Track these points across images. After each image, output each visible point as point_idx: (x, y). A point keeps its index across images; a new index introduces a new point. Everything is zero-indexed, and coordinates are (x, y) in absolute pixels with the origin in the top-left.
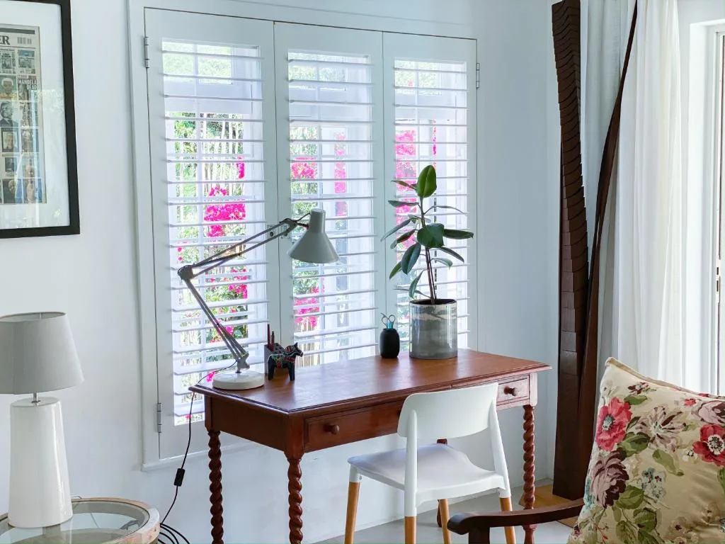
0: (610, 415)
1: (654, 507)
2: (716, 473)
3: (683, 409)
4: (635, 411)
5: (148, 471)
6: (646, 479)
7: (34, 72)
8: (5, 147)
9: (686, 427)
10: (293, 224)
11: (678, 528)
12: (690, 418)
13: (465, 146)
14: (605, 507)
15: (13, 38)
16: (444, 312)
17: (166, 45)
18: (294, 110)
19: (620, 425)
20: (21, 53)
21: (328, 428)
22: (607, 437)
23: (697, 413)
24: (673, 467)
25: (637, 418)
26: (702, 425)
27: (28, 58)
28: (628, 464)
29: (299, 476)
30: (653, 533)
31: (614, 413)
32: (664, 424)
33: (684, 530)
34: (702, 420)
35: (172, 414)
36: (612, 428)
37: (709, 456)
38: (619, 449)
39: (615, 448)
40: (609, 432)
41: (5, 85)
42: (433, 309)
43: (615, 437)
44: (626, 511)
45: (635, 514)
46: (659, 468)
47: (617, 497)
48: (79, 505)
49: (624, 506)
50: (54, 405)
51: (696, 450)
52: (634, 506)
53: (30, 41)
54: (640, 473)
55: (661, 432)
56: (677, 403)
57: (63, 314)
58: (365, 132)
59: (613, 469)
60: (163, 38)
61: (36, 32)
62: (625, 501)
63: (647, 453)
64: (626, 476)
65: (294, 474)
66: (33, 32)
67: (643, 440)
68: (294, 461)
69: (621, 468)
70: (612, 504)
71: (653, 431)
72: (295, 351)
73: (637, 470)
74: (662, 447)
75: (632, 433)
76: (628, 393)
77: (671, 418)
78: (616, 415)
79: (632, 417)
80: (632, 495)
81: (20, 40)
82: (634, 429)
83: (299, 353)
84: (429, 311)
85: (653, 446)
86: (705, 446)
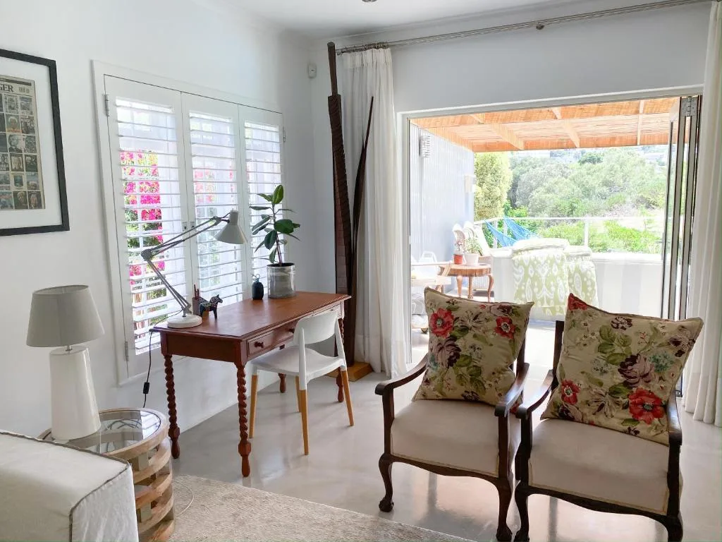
0: (440, 318)
1: (479, 364)
2: (508, 342)
3: (481, 311)
4: (455, 314)
5: (121, 387)
6: (472, 350)
7: (32, 113)
8: (14, 168)
9: (487, 320)
10: (218, 219)
11: (494, 373)
12: (487, 315)
13: (280, 175)
14: (448, 368)
15: (16, 87)
16: (290, 270)
17: (118, 102)
18: (194, 149)
19: (449, 322)
20: (22, 98)
22: (441, 330)
23: (490, 312)
24: (486, 342)
25: (458, 318)
26: (496, 318)
27: (28, 103)
28: (459, 343)
29: (244, 376)
30: (480, 378)
31: (442, 316)
32: (474, 319)
33: (497, 374)
34: (495, 315)
35: (135, 348)
36: (443, 325)
37: (504, 334)
38: (451, 336)
39: (448, 335)
40: (442, 327)
41: (11, 122)
42: (284, 269)
43: (446, 330)
44: (462, 368)
45: (468, 369)
46: (478, 343)
47: (455, 361)
48: (104, 416)
49: (461, 366)
50: (84, 352)
51: (497, 332)
52: (467, 365)
53: (28, 91)
54: (467, 347)
55: (474, 324)
56: (476, 308)
57: (87, 287)
59: (450, 347)
60: (117, 97)
61: (33, 85)
62: (460, 363)
63: (469, 336)
64: (459, 350)
66: (29, 84)
67: (465, 330)
68: (241, 366)
69: (454, 345)
70: (452, 365)
71: (469, 324)
72: (218, 300)
73: (465, 346)
74: (477, 332)
75: (457, 326)
76: (447, 305)
77: (477, 316)
78: (445, 317)
79: (454, 317)
80: (465, 360)
81: (21, 90)
82: (458, 324)
83: (220, 301)
84: (282, 271)
85: (472, 332)
86: (501, 329)
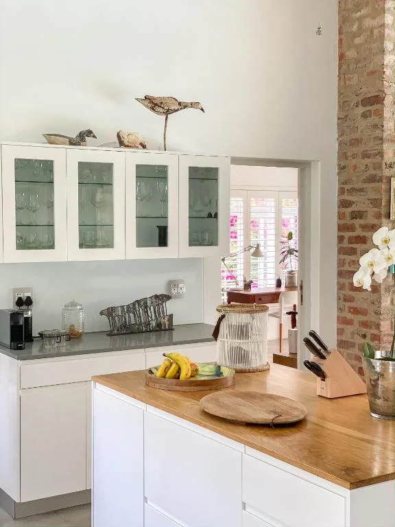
10: (252, 247)
58: (273, 221)
72: (251, 282)
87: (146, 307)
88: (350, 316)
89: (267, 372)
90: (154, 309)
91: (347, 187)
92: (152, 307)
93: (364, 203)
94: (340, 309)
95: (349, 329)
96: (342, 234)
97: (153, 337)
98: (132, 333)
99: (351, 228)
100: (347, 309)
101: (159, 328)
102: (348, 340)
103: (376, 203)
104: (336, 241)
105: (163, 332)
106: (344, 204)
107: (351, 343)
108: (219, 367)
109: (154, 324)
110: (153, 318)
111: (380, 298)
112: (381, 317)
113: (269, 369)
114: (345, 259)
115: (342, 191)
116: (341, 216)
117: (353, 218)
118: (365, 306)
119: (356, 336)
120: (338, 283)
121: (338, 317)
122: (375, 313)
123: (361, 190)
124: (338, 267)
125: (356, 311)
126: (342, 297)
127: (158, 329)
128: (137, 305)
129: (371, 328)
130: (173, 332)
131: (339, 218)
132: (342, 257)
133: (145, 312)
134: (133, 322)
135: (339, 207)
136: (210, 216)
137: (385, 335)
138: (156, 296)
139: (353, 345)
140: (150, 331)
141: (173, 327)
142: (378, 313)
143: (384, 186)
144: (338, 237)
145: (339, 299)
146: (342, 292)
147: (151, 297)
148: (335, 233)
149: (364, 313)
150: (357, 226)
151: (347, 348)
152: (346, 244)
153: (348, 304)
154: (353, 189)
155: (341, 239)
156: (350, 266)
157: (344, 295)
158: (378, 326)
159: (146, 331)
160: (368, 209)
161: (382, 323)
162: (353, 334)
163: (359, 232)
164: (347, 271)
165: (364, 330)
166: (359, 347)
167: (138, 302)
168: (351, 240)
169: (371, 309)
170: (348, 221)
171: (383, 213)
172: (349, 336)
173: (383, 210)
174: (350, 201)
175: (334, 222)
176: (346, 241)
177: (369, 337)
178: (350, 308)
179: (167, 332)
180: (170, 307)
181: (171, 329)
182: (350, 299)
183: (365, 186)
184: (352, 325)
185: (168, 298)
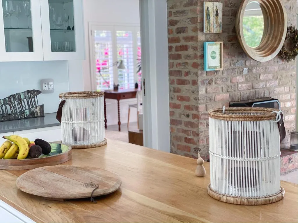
10: (118, 62)
21: (124, 96)
58: (131, 46)
65: (118, 103)
68: (118, 101)
72: (118, 85)
87: (20, 100)
88: (178, 102)
89: (103, 147)
90: (28, 102)
91: (173, 11)
92: (25, 101)
93: (185, 22)
94: (171, 98)
95: (177, 111)
96: (171, 45)
97: (28, 123)
98: (9, 120)
99: (177, 40)
100: (176, 98)
101: (33, 115)
102: (177, 119)
103: (193, 20)
104: (167, 49)
105: (36, 119)
106: (172, 23)
107: (179, 121)
108: (60, 145)
109: (28, 113)
110: (27, 108)
111: (198, 88)
112: (199, 102)
113: (106, 144)
114: (173, 63)
115: (170, 14)
116: (170, 32)
117: (178, 33)
118: (188, 95)
119: (182, 116)
120: (170, 80)
121: (170, 104)
122: (195, 99)
123: (183, 12)
124: (169, 69)
125: (182, 99)
126: (172, 89)
127: (31, 116)
128: (12, 99)
129: (192, 110)
130: (45, 118)
131: (169, 33)
132: (171, 61)
133: (19, 104)
134: (9, 111)
135: (168, 26)
136: (69, 28)
137: (202, 115)
138: (28, 92)
139: (180, 122)
140: (25, 118)
141: (44, 115)
142: (197, 99)
143: (199, 8)
144: (169, 47)
145: (170, 91)
146: (173, 86)
147: (24, 92)
148: (166, 44)
149: (188, 99)
150: (181, 38)
151: (177, 125)
152: (174, 52)
153: (176, 94)
154: (177, 12)
155: (170, 48)
156: (177, 67)
157: (174, 88)
158: (197, 108)
159: (21, 119)
160: (188, 25)
161: (200, 106)
162: (180, 115)
163: (183, 43)
164: (175, 71)
165: (188, 112)
166: (184, 124)
167: (13, 96)
168: (177, 49)
169: (192, 97)
170: (175, 35)
171: (198, 27)
172: (178, 116)
173: (199, 26)
174: (176, 21)
175: (165, 36)
176: (174, 49)
177: (191, 116)
178: (178, 97)
179: (39, 119)
180: (40, 99)
181: (42, 116)
182: (178, 91)
183: (186, 8)
184: (179, 108)
185: (39, 92)
